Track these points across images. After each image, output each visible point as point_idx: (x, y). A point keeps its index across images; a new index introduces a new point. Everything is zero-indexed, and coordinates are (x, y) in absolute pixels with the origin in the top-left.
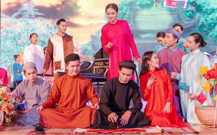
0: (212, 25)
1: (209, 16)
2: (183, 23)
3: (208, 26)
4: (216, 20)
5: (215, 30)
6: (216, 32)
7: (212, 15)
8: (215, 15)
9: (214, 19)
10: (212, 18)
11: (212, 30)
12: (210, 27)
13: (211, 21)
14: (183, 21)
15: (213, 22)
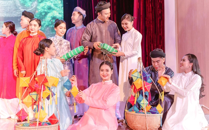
0: (43, 14)
1: (40, 4)
2: (19, 11)
3: (39, 15)
4: (47, 9)
5: (46, 20)
6: (47, 21)
7: (43, 4)
8: (46, 3)
9: (46, 8)
10: (43, 7)
11: (43, 20)
12: (41, 16)
13: (42, 10)
14: (19, 9)
15: (44, 11)
